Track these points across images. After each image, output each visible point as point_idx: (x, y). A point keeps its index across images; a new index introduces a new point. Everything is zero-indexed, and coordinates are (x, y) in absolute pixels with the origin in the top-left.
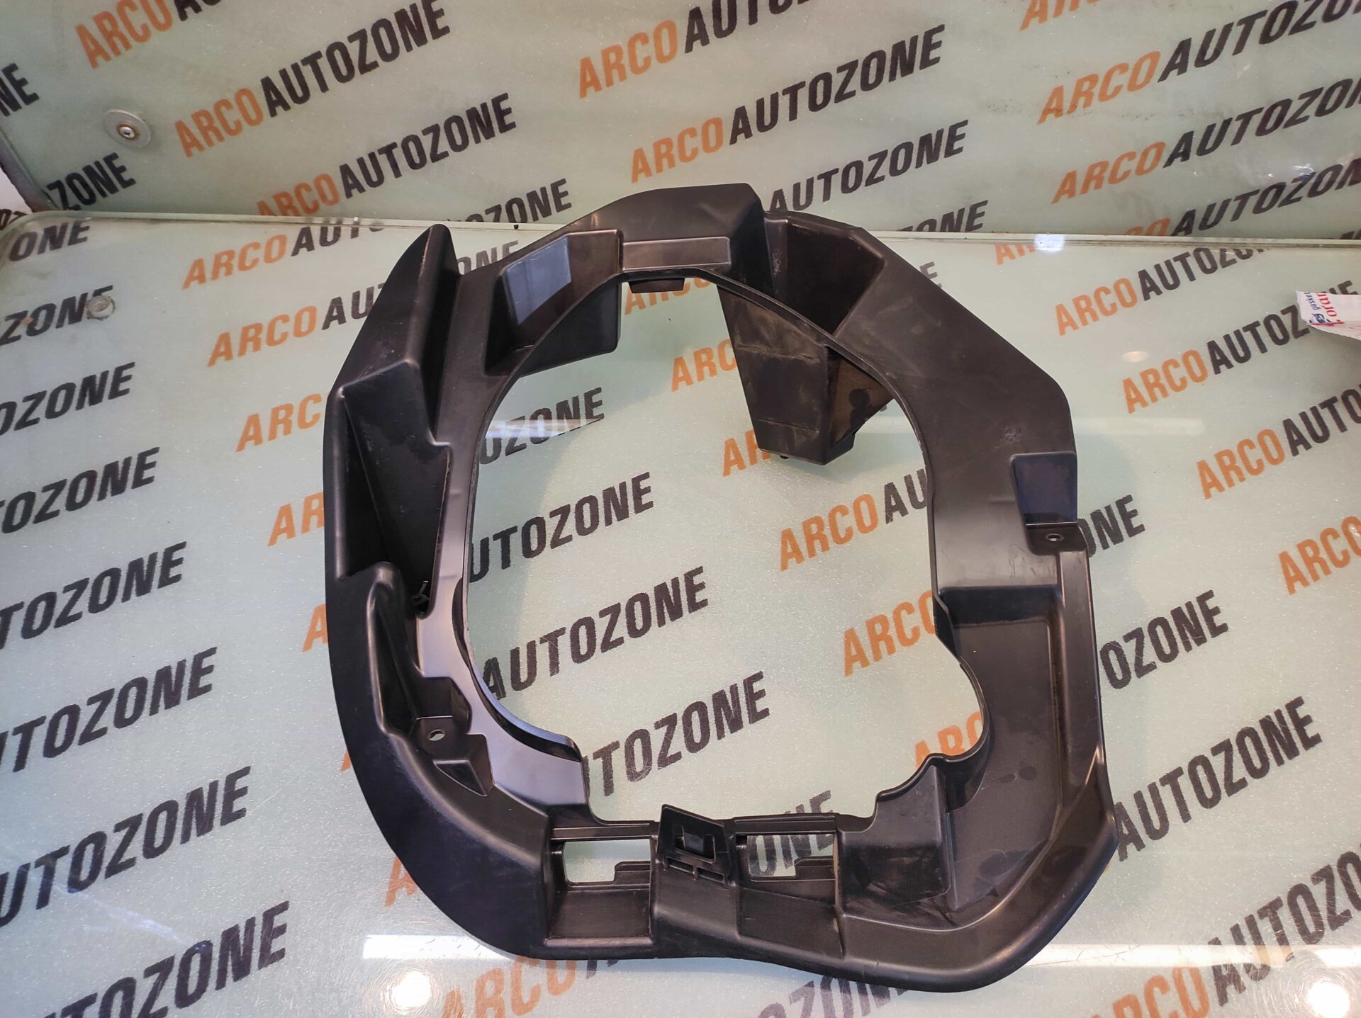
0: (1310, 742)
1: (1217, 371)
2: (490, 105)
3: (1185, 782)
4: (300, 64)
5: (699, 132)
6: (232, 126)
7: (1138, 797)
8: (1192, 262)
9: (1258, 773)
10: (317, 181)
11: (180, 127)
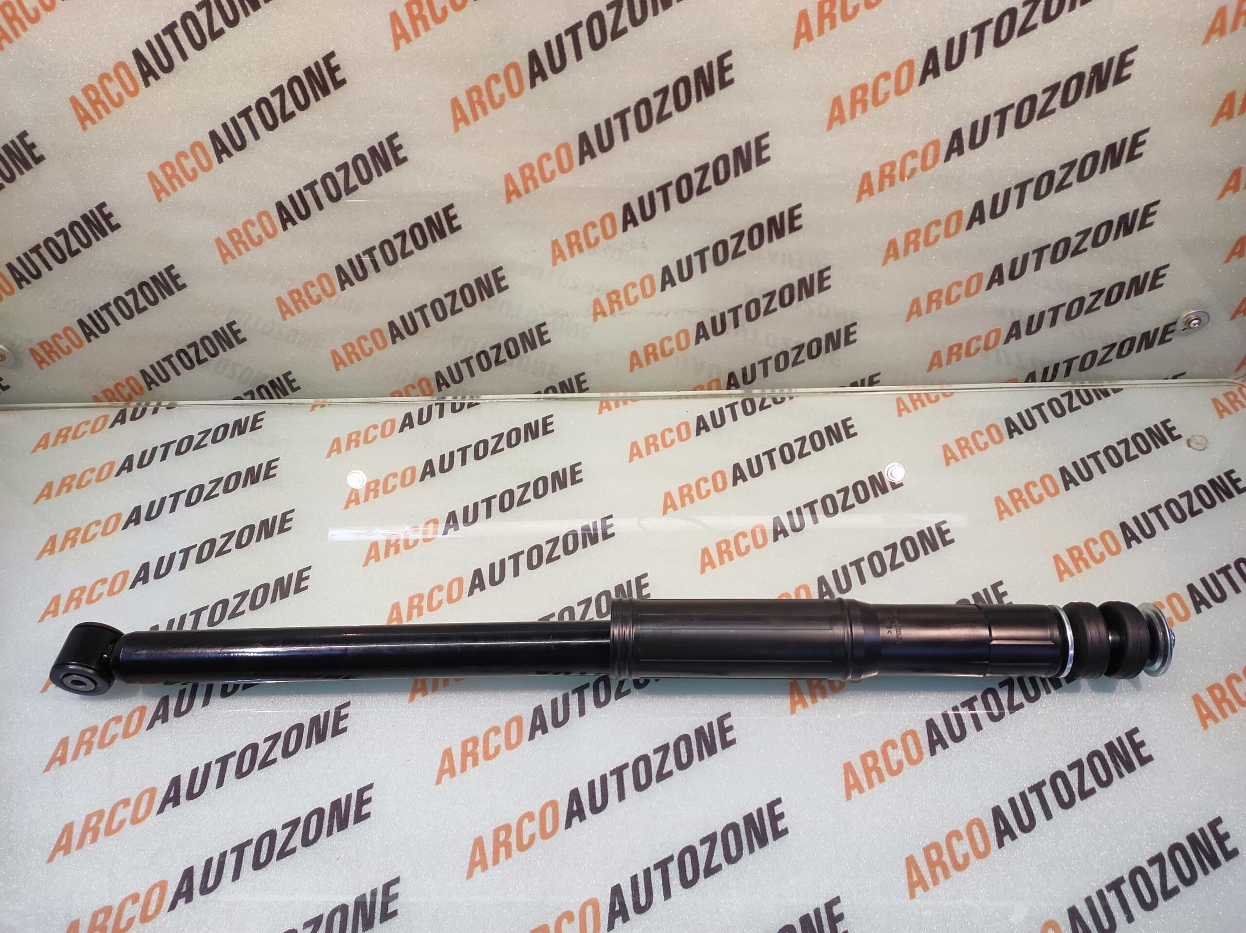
0: (726, 744)
1: (735, 483)
2: (226, 328)
3: (628, 774)
4: (99, 310)
5: (369, 337)
6: (66, 350)
7: (591, 784)
8: (739, 409)
9: (681, 766)
10: (127, 381)
11: (33, 352)
